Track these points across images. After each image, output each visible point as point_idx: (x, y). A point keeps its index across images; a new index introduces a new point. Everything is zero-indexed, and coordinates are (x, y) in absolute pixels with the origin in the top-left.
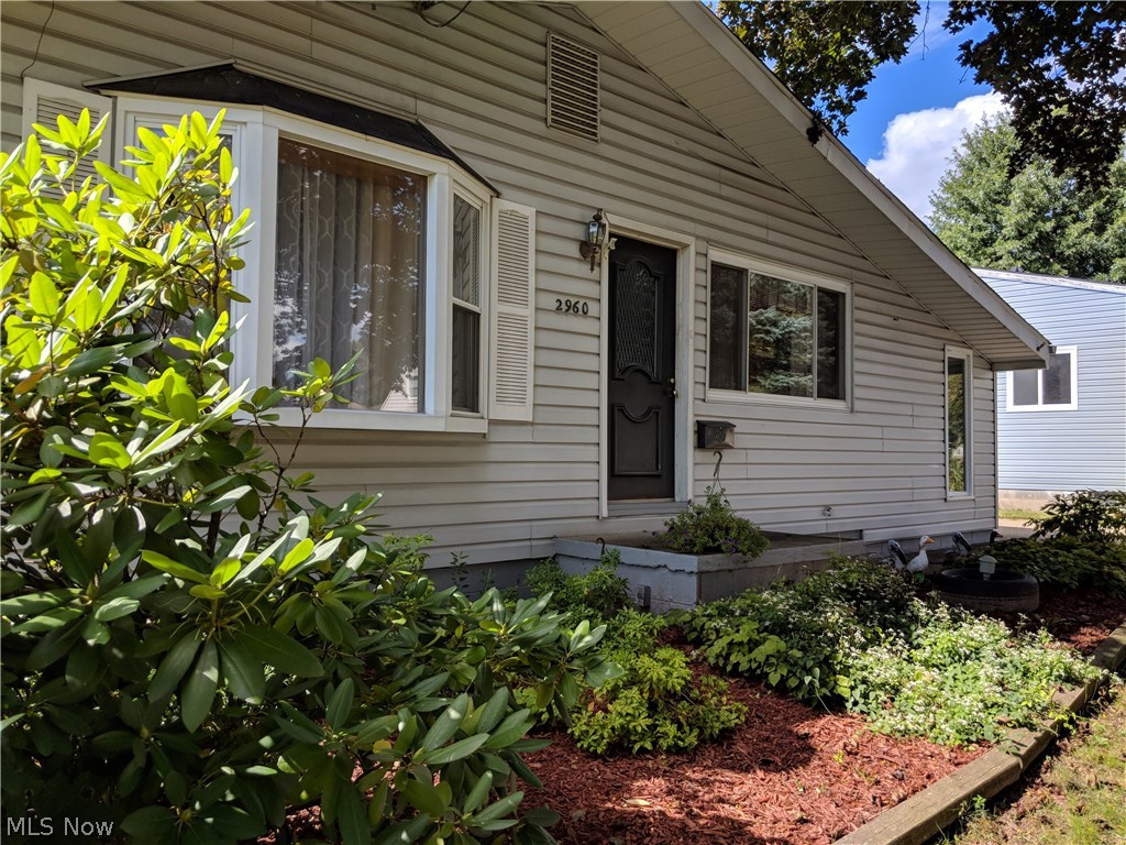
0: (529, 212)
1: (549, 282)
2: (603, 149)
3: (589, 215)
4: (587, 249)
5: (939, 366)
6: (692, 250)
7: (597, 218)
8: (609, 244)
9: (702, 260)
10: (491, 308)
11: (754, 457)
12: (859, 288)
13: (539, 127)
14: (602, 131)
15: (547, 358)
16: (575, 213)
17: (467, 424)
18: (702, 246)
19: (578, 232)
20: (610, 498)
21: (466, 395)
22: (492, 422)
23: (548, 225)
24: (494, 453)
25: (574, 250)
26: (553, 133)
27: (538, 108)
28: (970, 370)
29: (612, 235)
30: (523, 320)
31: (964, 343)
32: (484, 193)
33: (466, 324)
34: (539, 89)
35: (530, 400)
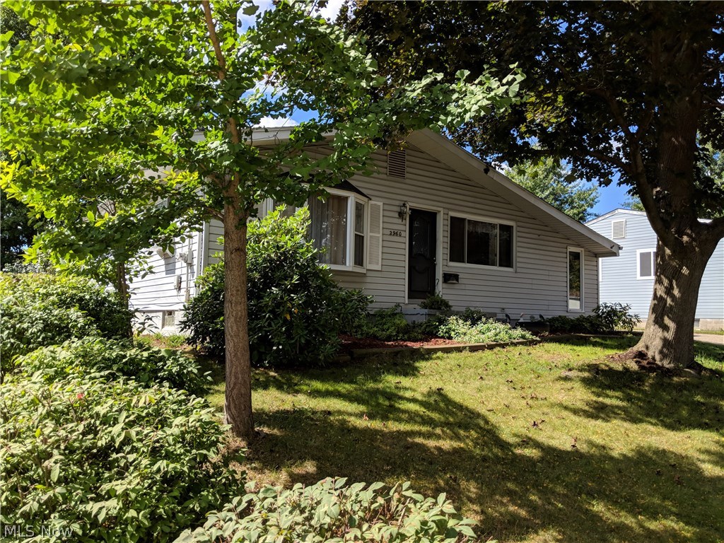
0: (381, 204)
1: (386, 226)
2: (407, 181)
3: (402, 203)
4: (401, 215)
5: (564, 255)
6: (442, 213)
7: (404, 204)
8: (409, 212)
9: (446, 217)
10: (367, 234)
11: (468, 287)
12: (519, 224)
13: (385, 176)
14: (407, 175)
15: (386, 250)
16: (397, 203)
17: (359, 270)
18: (446, 211)
19: (398, 209)
20: (409, 298)
21: (359, 260)
22: (367, 270)
23: (387, 207)
24: (368, 280)
25: (397, 215)
26: (390, 178)
27: (384, 170)
28: (583, 258)
29: (410, 209)
30: (378, 237)
31: (579, 246)
32: (366, 199)
33: (359, 241)
34: (385, 164)
35: (380, 264)
